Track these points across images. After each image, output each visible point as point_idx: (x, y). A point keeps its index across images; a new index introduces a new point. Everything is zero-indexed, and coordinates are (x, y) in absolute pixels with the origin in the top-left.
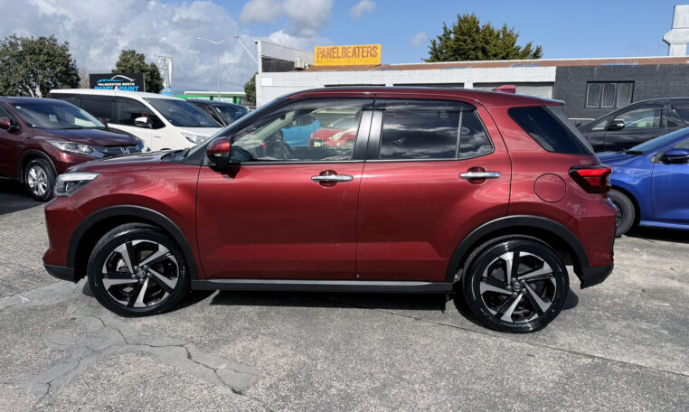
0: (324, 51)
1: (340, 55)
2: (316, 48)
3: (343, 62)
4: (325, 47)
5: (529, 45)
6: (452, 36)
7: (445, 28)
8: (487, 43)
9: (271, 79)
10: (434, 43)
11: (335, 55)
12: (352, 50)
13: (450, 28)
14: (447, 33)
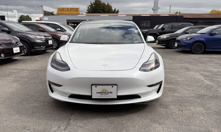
0: (60, 9)
3: (67, 13)
5: (115, 9)
6: (93, 5)
7: (91, 3)
8: (104, 8)
9: (47, 18)
10: (88, 7)
11: (64, 10)
12: (70, 9)
13: (92, 3)
14: (92, 5)
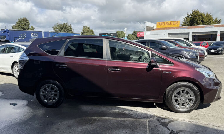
0: (160, 23)
1: (165, 24)
2: (157, 23)
3: (166, 26)
4: (160, 22)
5: (216, 19)
6: (190, 17)
7: (188, 15)
8: (203, 18)
9: (149, 33)
10: (185, 19)
11: (164, 24)
12: (169, 23)
